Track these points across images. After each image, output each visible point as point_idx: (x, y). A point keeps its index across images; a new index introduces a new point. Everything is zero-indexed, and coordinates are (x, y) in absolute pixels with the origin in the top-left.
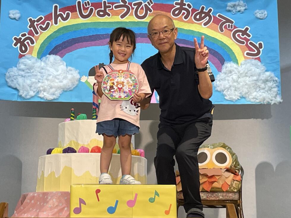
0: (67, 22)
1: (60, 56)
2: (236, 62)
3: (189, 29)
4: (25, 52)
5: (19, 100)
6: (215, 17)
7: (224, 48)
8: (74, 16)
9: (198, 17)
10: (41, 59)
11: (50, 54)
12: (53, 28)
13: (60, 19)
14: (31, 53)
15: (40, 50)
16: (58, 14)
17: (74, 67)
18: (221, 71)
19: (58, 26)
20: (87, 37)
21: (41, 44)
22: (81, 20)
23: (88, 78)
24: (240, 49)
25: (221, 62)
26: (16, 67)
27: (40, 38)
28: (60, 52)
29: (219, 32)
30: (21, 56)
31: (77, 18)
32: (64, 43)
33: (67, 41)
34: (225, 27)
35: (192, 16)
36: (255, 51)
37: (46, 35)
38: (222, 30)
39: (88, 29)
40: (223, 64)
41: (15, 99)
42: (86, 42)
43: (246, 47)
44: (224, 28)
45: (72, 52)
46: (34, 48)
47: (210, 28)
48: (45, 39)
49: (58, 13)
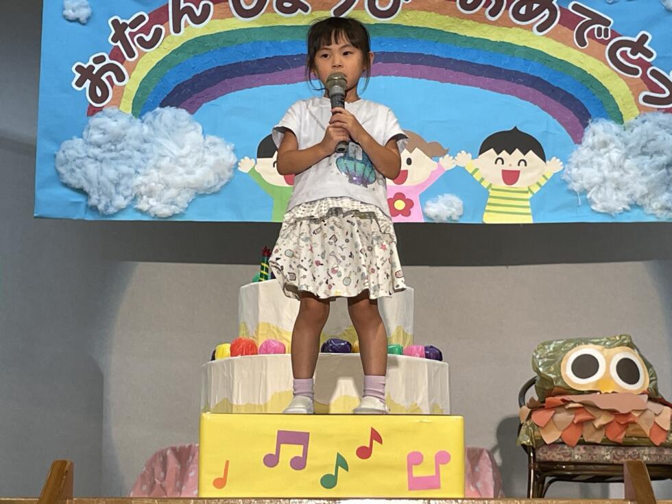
0: (205, 26)
1: (187, 110)
2: (619, 119)
3: (502, 40)
4: (104, 101)
5: (89, 217)
6: (565, 12)
7: (588, 86)
8: (221, 12)
9: (523, 11)
10: (141, 119)
11: (162, 105)
12: (171, 42)
13: (186, 21)
14: (117, 102)
15: (140, 95)
16: (181, 8)
17: (221, 137)
18: (580, 143)
19: (181, 37)
20: (252, 62)
21: (141, 80)
22: (239, 23)
23: (256, 163)
24: (628, 88)
25: (581, 121)
26: (82, 137)
27: (138, 67)
28: (189, 101)
29: (575, 48)
30: (93, 111)
31: (228, 17)
32: (197, 78)
33: (205, 74)
34: (591, 34)
35: (507, 8)
36: (664, 92)
37: (153, 60)
38: (582, 43)
39: (255, 42)
40: (586, 125)
41: (81, 214)
42: (249, 76)
43: (642, 81)
44: (588, 36)
45: (215, 99)
46: (123, 90)
47: (554, 36)
48: (152, 67)
49: (183, 5)
